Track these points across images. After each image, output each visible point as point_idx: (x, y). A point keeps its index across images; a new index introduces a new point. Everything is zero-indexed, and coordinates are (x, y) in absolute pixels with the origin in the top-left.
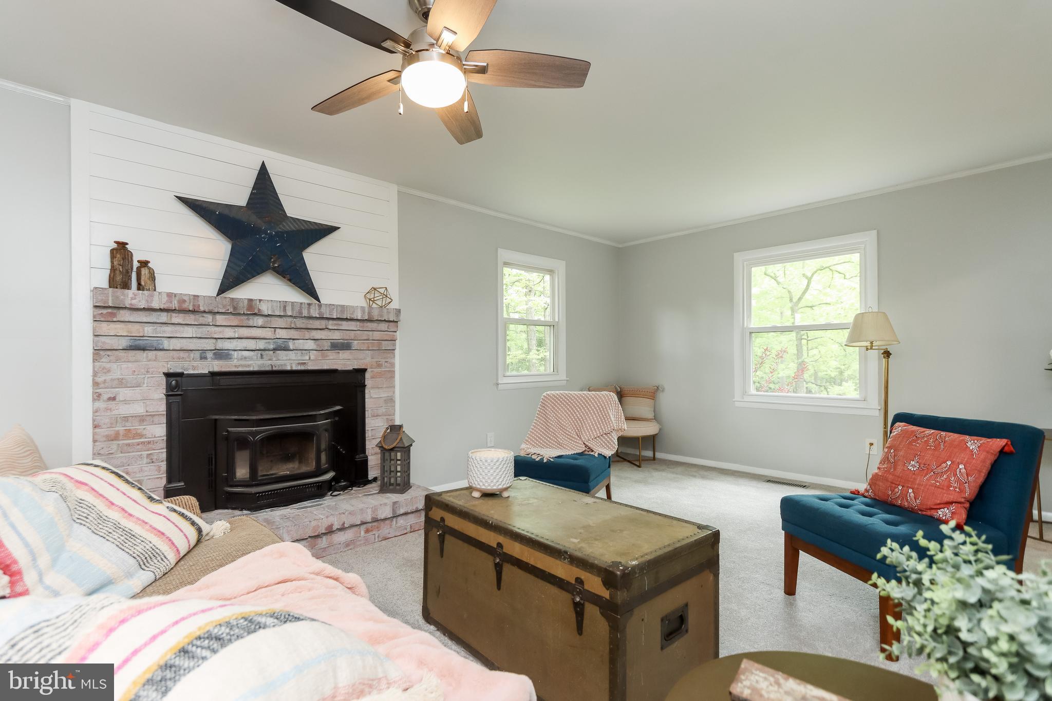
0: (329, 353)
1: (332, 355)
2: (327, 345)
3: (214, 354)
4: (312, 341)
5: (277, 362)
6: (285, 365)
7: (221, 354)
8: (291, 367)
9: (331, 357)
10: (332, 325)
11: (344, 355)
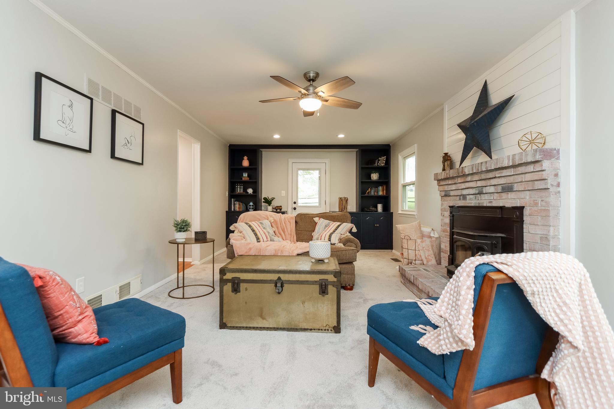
0: (503, 194)
1: (504, 195)
2: (499, 189)
3: (463, 197)
4: (493, 187)
5: (481, 201)
6: (483, 203)
7: (464, 197)
8: (486, 205)
9: (504, 197)
10: (498, 173)
11: (511, 195)
